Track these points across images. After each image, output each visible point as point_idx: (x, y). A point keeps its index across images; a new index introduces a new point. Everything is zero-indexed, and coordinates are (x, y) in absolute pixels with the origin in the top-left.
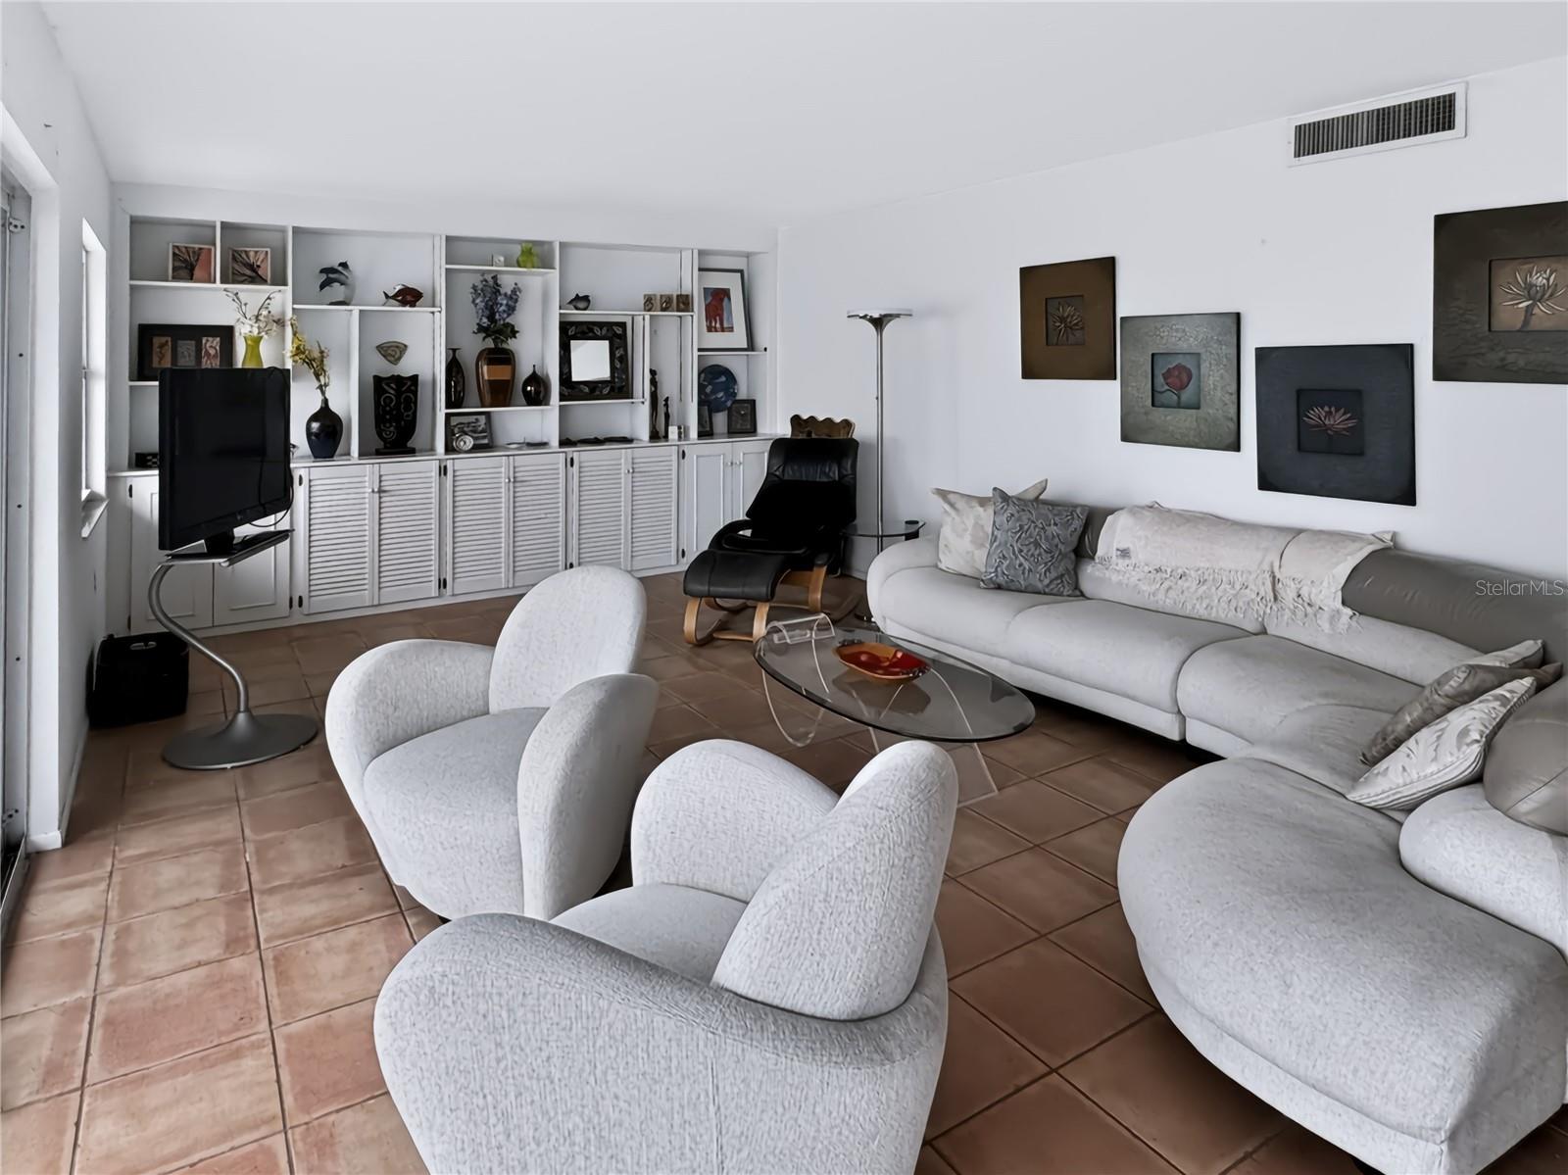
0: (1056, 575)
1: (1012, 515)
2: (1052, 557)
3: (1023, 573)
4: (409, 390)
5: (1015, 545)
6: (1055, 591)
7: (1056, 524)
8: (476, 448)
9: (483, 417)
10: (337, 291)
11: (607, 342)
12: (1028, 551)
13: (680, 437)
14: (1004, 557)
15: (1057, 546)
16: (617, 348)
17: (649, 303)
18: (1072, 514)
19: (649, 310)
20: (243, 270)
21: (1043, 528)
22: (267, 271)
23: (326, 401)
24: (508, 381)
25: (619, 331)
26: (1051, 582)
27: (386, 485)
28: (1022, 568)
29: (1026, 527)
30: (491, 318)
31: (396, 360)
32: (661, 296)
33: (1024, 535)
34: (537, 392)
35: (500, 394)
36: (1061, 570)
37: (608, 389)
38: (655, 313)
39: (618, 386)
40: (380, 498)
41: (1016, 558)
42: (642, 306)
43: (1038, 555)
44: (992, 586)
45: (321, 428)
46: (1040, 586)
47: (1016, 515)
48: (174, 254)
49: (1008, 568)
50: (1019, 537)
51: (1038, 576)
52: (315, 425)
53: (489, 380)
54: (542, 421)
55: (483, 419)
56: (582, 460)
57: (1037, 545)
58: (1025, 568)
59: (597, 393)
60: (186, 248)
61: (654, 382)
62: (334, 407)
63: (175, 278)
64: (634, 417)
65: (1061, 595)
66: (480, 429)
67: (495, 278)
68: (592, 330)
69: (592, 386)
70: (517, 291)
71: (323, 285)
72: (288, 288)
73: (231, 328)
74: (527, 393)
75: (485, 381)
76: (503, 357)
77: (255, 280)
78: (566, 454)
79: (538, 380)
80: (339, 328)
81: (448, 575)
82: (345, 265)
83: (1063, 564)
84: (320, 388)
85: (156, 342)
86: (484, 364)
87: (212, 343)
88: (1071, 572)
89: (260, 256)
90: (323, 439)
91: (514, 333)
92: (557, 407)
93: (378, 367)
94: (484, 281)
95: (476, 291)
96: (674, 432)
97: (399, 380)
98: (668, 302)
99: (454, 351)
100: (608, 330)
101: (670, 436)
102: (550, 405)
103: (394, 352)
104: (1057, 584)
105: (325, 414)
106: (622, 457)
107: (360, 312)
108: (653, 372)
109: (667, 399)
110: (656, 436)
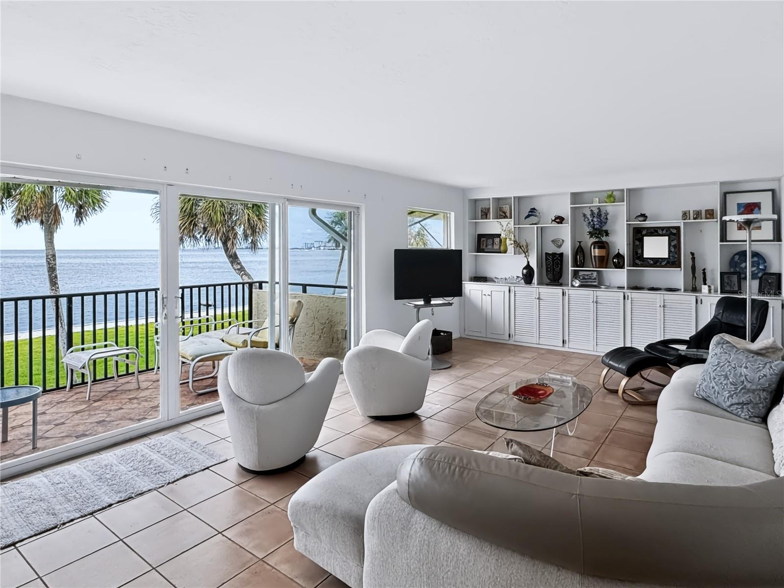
0: (737, 401)
1: (716, 354)
2: (736, 389)
3: (714, 393)
4: (557, 259)
5: (711, 373)
6: (734, 412)
7: (746, 368)
8: (581, 286)
9: (596, 272)
10: (533, 219)
11: (667, 238)
12: (719, 380)
13: (710, 291)
14: (705, 380)
15: (743, 382)
16: (672, 241)
17: (685, 215)
18: (766, 364)
19: (685, 220)
20: (502, 214)
21: (734, 368)
22: (508, 214)
23: (528, 262)
24: (604, 256)
25: (674, 231)
26: (732, 405)
27: (541, 296)
28: (713, 390)
29: (722, 364)
30: (593, 228)
31: (559, 246)
32: (694, 211)
33: (718, 369)
34: (619, 263)
35: (603, 262)
36: (744, 399)
37: (665, 262)
38: (688, 221)
39: (672, 261)
40: (539, 302)
41: (711, 382)
42: (681, 218)
43: (725, 384)
44: (701, 397)
45: (527, 272)
46: (725, 405)
47: (719, 355)
48: (481, 210)
49: (706, 386)
50: (715, 370)
51: (723, 398)
52: (524, 271)
53: (599, 256)
54: (619, 276)
55: (595, 274)
56: (632, 297)
57: (726, 377)
58: (715, 391)
59: (658, 264)
60: (485, 208)
61: (693, 259)
62: (531, 264)
63: (482, 218)
64: (677, 277)
65: (739, 416)
66: (593, 278)
67: (599, 209)
68: (657, 231)
69: (654, 260)
70: (606, 214)
71: (526, 218)
72: (513, 219)
73: (500, 235)
74: (614, 263)
75: (595, 256)
76: (602, 245)
77: (505, 217)
78: (624, 293)
79: (619, 256)
80: (531, 234)
81: (566, 338)
82: (534, 209)
83: (747, 396)
84: (526, 257)
85: (482, 239)
86: (594, 248)
87: (497, 240)
88: (757, 404)
89: (506, 208)
90: (528, 277)
91: (607, 233)
92: (625, 270)
93: (551, 249)
94: (592, 211)
95: (585, 215)
96: (705, 289)
97: (554, 255)
98: (698, 215)
99: (580, 242)
100: (667, 231)
101: (703, 291)
102: (624, 268)
103: (558, 243)
104: (737, 408)
105: (528, 267)
106: (657, 298)
107: (537, 227)
108: (692, 254)
109: (704, 270)
110: (695, 289)
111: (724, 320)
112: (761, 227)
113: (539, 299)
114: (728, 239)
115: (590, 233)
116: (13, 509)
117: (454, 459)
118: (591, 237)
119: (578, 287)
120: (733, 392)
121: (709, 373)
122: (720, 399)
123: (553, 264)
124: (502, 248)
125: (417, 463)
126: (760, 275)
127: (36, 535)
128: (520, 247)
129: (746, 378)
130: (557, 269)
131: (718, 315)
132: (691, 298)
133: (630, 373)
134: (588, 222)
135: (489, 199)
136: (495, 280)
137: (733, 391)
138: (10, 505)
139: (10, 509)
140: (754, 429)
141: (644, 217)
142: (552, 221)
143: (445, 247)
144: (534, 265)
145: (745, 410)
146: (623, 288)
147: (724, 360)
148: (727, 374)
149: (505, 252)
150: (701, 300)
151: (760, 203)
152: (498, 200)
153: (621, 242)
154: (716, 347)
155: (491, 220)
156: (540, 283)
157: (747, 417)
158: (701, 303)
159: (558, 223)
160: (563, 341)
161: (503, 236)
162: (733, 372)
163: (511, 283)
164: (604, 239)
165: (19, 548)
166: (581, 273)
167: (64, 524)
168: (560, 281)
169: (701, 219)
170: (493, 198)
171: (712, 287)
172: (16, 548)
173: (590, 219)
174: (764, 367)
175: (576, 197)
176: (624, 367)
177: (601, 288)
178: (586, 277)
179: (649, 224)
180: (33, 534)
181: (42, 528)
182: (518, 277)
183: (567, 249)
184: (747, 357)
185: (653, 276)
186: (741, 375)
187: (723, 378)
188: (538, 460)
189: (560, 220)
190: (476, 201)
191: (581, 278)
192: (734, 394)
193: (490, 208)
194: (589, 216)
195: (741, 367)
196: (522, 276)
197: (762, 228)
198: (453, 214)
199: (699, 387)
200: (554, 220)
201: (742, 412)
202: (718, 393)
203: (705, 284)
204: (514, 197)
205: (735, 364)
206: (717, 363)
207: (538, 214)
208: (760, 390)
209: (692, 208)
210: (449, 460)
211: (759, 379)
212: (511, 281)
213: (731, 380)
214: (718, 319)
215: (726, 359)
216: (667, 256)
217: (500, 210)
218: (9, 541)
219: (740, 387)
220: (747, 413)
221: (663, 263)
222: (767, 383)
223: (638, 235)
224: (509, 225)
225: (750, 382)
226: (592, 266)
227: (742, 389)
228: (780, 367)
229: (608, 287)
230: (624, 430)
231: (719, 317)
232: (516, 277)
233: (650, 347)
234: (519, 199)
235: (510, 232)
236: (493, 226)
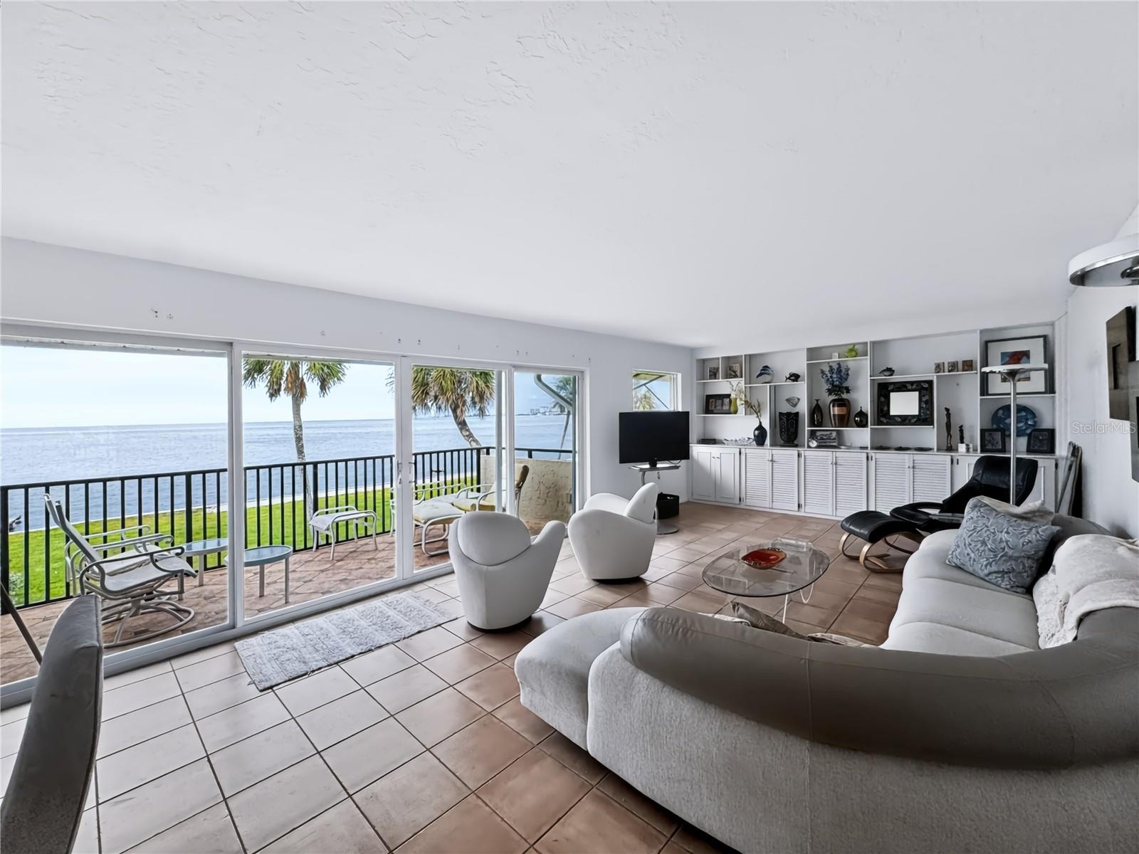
0: (996, 570)
1: (972, 518)
2: (996, 556)
3: (970, 561)
4: (792, 419)
5: (966, 539)
6: (994, 581)
7: (1008, 533)
8: (818, 447)
9: (835, 432)
10: (767, 378)
11: (917, 393)
12: (976, 546)
13: (968, 450)
14: (958, 546)
15: (1004, 549)
16: (924, 396)
17: (939, 368)
18: (1031, 529)
19: (938, 372)
20: (731, 374)
21: (993, 533)
22: (738, 374)
23: (760, 423)
24: (846, 415)
25: (926, 386)
26: (990, 574)
27: (775, 459)
28: (969, 557)
29: (979, 529)
30: (833, 384)
31: (795, 405)
32: (949, 363)
33: (975, 534)
34: (861, 421)
35: (844, 421)
36: (1004, 567)
37: (916, 419)
38: (943, 374)
39: (924, 418)
40: (772, 464)
41: (966, 548)
42: (934, 370)
43: (982, 551)
44: (954, 564)
45: (759, 434)
46: (982, 574)
47: (975, 518)
48: (710, 370)
49: (960, 553)
50: (971, 535)
51: (980, 566)
52: (756, 432)
53: (839, 415)
54: (862, 436)
55: (834, 434)
56: (877, 458)
57: (984, 543)
58: (971, 558)
59: (907, 422)
60: (714, 368)
61: (948, 415)
62: (763, 425)
63: (710, 379)
64: (929, 435)
65: (1000, 586)
66: (832, 438)
67: (839, 364)
68: (906, 387)
69: (903, 418)
70: (847, 370)
71: (757, 377)
72: (743, 379)
73: (730, 395)
74: (856, 421)
75: (834, 415)
76: (842, 403)
77: (736, 376)
78: (867, 453)
79: (862, 414)
80: (764, 393)
81: (802, 502)
82: (767, 367)
83: (1009, 564)
84: (758, 417)
85: (711, 400)
86: (833, 406)
87: (727, 401)
88: (1020, 573)
89: (736, 367)
90: (760, 438)
91: (848, 390)
92: (869, 428)
93: (786, 408)
94: (831, 367)
95: (823, 372)
96: (962, 448)
97: (789, 414)
98: (953, 367)
99: (817, 400)
100: (917, 386)
101: (960, 450)
102: (867, 427)
103: (793, 402)
104: (997, 577)
105: (760, 428)
106: (906, 458)
107: (770, 386)
108: (947, 410)
109: (961, 427)
110: (950, 449)
111: (983, 482)
112: (1029, 378)
113: (772, 461)
114: (990, 392)
115: (829, 390)
116: (270, 656)
117: (677, 620)
118: (830, 394)
119: (816, 447)
120: (991, 560)
121: (964, 539)
122: (977, 568)
123: (788, 424)
124: (732, 409)
125: (640, 623)
126: (1028, 431)
127: (289, 680)
128: (752, 407)
129: (1007, 544)
130: (792, 430)
131: (977, 476)
132: (946, 458)
133: (873, 539)
134: (826, 378)
135: (719, 358)
136: (725, 442)
137: (992, 558)
138: (268, 652)
139: (268, 656)
140: (1018, 601)
141: (890, 371)
142: (787, 379)
143: (671, 409)
144: (766, 425)
145: (1006, 579)
146: (867, 448)
147: (981, 525)
148: (984, 539)
149: (736, 412)
150: (958, 460)
151: (1029, 351)
152: (728, 359)
153: (863, 398)
154: (972, 511)
155: (720, 380)
156: (773, 444)
157: (1008, 587)
158: (958, 464)
159: (793, 381)
160: (799, 505)
161: (733, 396)
162: (991, 538)
163: (742, 445)
164: (845, 396)
165: (276, 692)
166: (818, 434)
167: (313, 671)
168: (796, 442)
169: (958, 371)
170: (722, 358)
171: (971, 446)
172: (273, 691)
173: (829, 375)
174: (1028, 533)
175: (813, 353)
176: (866, 533)
177: (840, 448)
178: (824, 437)
179: (896, 378)
180: (287, 679)
181: (294, 675)
182: (749, 438)
183: (803, 408)
184: (1008, 521)
185: (901, 434)
186: (1001, 541)
187: (980, 545)
188: (766, 624)
189: (795, 377)
190: (704, 361)
191: (819, 438)
192: (993, 561)
193: (718, 368)
194: (827, 373)
195: (1002, 532)
196: (753, 437)
197: (1031, 379)
198: (680, 375)
199: (952, 554)
200: (789, 378)
201: (1003, 581)
202: (974, 560)
203: (962, 442)
204: (745, 355)
205: (994, 529)
206: (972, 528)
207: (771, 372)
208: (1023, 557)
209: (947, 359)
210: (672, 621)
211: (1023, 545)
212: (742, 443)
213: (989, 547)
214: (977, 480)
215: (984, 524)
216: (917, 413)
217: (730, 370)
218: (268, 685)
219: (1000, 554)
220: (1008, 583)
221: (913, 421)
222: (1033, 550)
223: (883, 392)
224: (739, 385)
225: (1012, 549)
226: (830, 425)
227: (1002, 556)
228: (1048, 532)
229: (850, 447)
230: (864, 599)
231: (979, 478)
232: (747, 439)
233: (897, 511)
234: (750, 357)
235: (740, 392)
236: (722, 386)
